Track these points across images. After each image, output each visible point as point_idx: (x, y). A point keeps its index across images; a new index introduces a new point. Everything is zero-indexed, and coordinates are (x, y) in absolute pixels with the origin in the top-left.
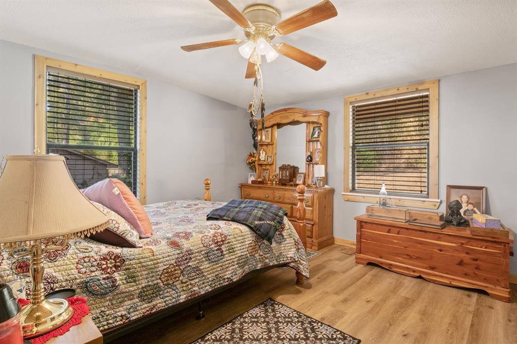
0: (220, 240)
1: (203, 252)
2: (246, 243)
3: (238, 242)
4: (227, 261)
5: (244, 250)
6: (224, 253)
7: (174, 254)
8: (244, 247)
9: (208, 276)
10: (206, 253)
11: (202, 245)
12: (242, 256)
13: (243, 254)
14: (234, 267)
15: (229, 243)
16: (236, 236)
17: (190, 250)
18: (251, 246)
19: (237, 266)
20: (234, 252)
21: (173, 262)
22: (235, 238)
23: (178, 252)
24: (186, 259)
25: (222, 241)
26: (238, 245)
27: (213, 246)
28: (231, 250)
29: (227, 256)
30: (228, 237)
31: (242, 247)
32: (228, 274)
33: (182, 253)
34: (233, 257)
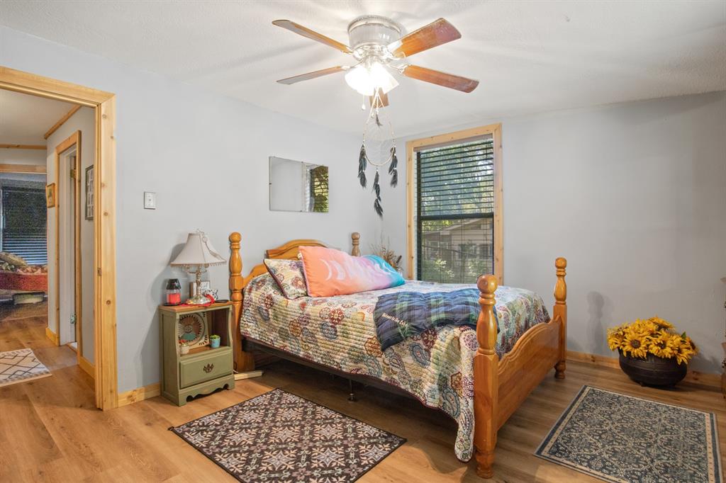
0: (336, 318)
1: (319, 322)
2: (365, 336)
3: (354, 329)
4: (338, 343)
5: (360, 342)
6: (338, 334)
7: (298, 313)
8: (361, 339)
9: (321, 348)
10: (321, 324)
11: (318, 315)
12: (356, 348)
13: (357, 346)
14: (344, 355)
15: (344, 325)
16: (355, 321)
17: (310, 315)
18: (371, 343)
19: (347, 355)
20: (347, 337)
21: (296, 318)
22: (352, 323)
23: (301, 312)
24: (305, 321)
25: (338, 319)
26: (354, 333)
27: (328, 320)
28: (346, 335)
29: (340, 338)
30: (345, 319)
31: (359, 338)
32: (338, 358)
33: (302, 314)
34: (346, 343)
